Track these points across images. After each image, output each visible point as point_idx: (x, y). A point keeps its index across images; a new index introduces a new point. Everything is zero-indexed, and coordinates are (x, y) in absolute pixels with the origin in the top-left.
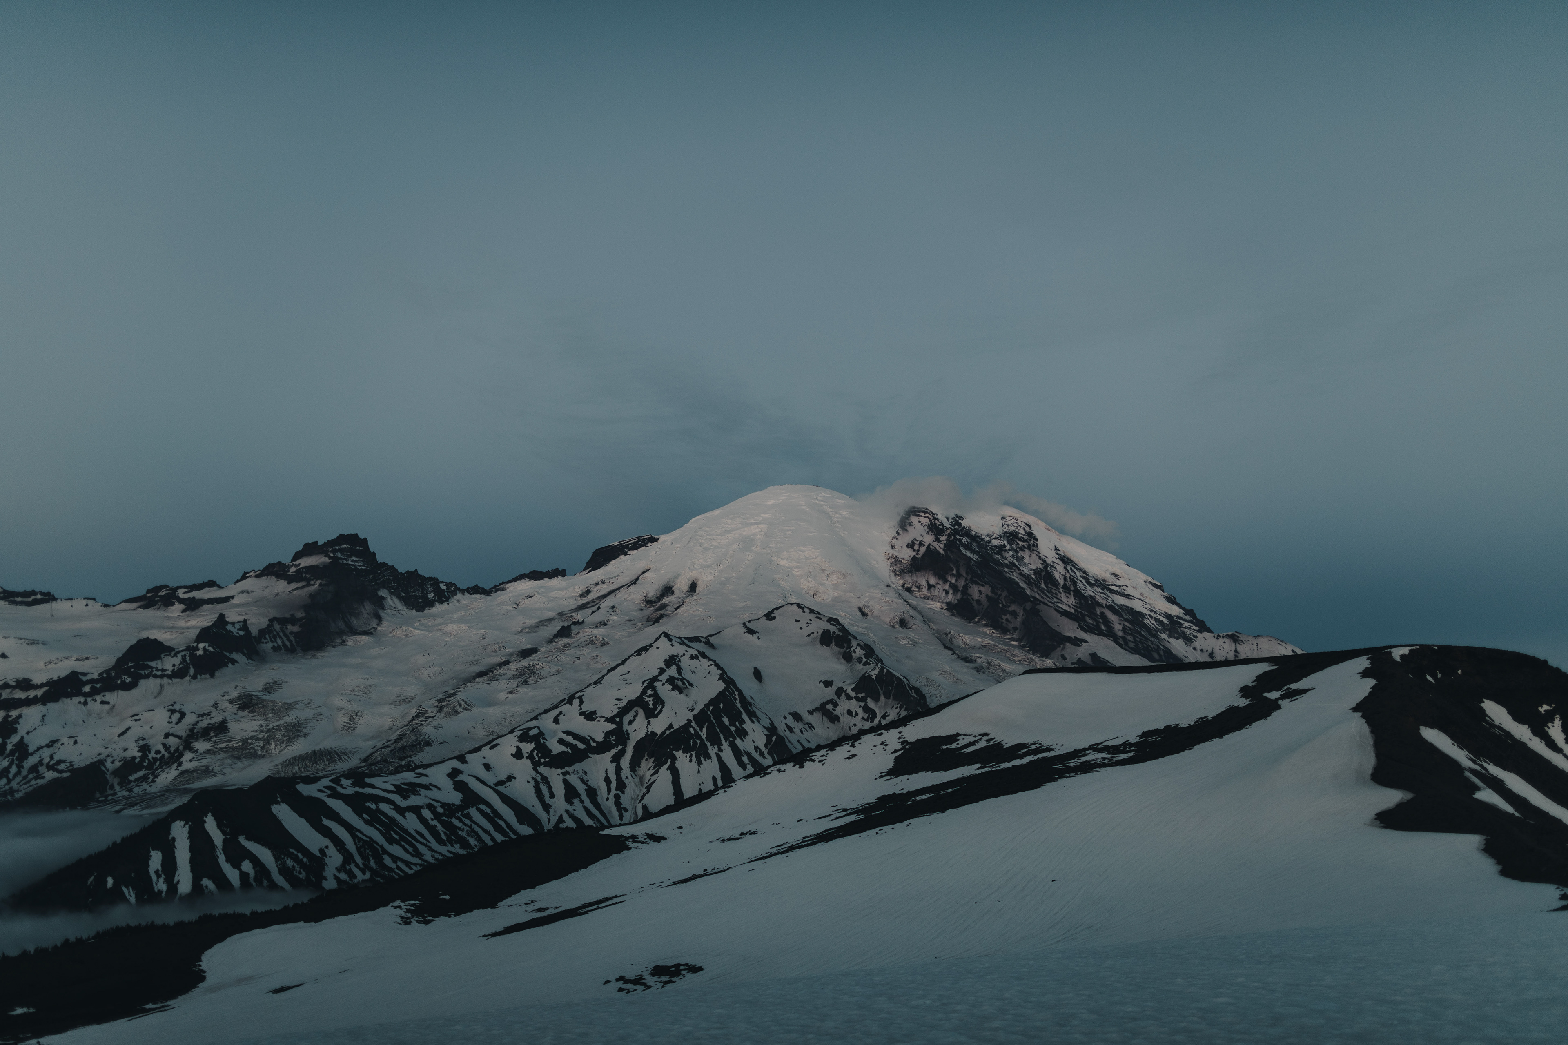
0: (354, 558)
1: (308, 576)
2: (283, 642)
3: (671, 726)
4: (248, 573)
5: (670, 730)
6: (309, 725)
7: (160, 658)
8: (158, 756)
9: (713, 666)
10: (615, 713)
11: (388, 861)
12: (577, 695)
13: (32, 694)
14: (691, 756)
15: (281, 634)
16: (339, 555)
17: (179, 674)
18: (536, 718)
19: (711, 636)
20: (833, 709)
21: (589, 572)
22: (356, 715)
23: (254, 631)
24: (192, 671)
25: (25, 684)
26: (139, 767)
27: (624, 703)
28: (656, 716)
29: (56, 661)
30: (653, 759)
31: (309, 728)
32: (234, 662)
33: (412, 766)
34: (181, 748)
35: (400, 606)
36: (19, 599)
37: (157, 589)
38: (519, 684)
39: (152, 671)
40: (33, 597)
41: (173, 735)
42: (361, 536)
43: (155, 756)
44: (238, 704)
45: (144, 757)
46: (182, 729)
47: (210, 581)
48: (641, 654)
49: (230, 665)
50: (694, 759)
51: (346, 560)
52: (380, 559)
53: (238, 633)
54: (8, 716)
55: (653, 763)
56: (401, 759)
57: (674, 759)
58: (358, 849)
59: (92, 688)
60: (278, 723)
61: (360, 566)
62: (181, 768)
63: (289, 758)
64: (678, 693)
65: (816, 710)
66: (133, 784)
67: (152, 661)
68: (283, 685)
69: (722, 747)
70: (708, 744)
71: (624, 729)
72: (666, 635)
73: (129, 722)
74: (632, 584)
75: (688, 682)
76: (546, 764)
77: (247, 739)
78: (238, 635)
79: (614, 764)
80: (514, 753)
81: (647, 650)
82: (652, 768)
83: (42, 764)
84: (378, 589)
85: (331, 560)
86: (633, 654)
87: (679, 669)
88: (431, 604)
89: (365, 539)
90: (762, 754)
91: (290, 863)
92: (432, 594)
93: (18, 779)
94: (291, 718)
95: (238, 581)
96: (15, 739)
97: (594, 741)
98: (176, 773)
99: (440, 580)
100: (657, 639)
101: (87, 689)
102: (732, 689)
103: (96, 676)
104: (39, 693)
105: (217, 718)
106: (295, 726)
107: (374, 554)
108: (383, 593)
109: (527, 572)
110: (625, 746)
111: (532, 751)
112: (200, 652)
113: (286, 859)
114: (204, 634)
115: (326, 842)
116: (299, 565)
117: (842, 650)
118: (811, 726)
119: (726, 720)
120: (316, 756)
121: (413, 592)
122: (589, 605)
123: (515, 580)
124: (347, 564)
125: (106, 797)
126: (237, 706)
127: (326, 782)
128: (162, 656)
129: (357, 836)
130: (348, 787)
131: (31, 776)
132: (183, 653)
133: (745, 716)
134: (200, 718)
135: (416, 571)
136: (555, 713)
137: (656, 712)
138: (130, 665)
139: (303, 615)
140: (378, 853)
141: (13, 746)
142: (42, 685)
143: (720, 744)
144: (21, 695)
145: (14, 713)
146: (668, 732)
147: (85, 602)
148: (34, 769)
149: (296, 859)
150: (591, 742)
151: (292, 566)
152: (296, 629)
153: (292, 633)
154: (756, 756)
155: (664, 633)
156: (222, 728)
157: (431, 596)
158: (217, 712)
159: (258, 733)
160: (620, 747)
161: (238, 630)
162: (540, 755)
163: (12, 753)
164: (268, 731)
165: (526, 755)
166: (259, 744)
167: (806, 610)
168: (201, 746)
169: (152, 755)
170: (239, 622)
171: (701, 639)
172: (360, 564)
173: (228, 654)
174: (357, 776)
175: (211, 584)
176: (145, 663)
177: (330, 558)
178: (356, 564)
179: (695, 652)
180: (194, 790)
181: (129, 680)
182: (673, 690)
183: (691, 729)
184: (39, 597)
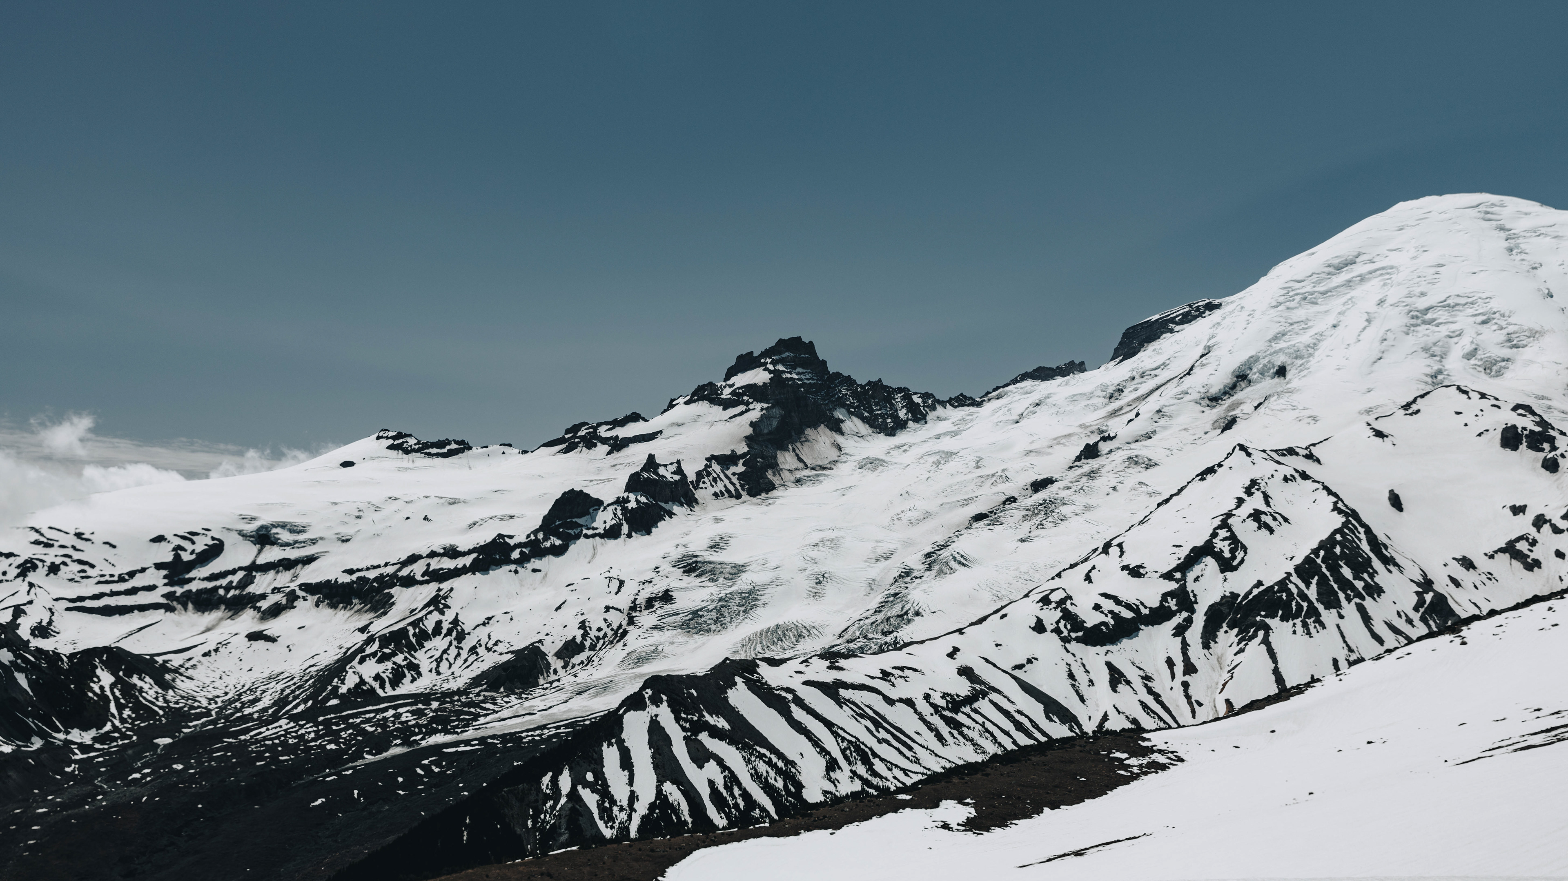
0: (799, 370)
1: (745, 398)
2: (725, 486)
3: (1260, 583)
4: (675, 400)
5: (1258, 588)
6: (766, 591)
7: (588, 513)
8: (601, 634)
9: (1320, 490)
10: (1174, 565)
11: (879, 766)
12: (1115, 542)
13: (460, 562)
14: (1294, 625)
15: (722, 476)
16: (780, 367)
17: (612, 533)
18: (1059, 575)
19: (1314, 445)
20: (1529, 550)
21: (1118, 363)
22: (823, 576)
23: (690, 474)
24: (625, 529)
25: (452, 552)
26: (580, 648)
27: (1184, 553)
28: (1235, 569)
29: (481, 522)
30: (1236, 630)
31: (766, 596)
32: (671, 514)
33: (898, 643)
34: (624, 623)
35: (864, 429)
36: (434, 451)
37: (575, 428)
38: (1033, 528)
39: (582, 530)
40: (448, 447)
41: (613, 608)
42: (806, 340)
43: (597, 634)
44: (682, 567)
45: (585, 636)
46: (623, 601)
47: (633, 413)
48: (1205, 479)
49: (667, 518)
50: (1299, 628)
51: (790, 373)
52: (832, 369)
53: (672, 478)
54: (439, 590)
55: (1237, 636)
56: (885, 634)
57: (1267, 629)
58: (843, 751)
59: (521, 553)
60: (729, 590)
61: (808, 379)
62: (628, 649)
63: (748, 635)
64: (1268, 532)
65: (1501, 550)
66: (577, 667)
67: (580, 517)
68: (732, 541)
69: (1343, 612)
70: (1320, 607)
71: (1189, 589)
72: (1242, 448)
73: (565, 594)
74: (1185, 375)
75: (1283, 517)
76: (1078, 640)
77: (697, 611)
78: (672, 480)
79: (1179, 639)
80: (1033, 625)
81: (1215, 472)
82: (1235, 644)
83: (480, 645)
84: (832, 410)
85: (772, 375)
86: (1194, 479)
87: (1266, 498)
88: (901, 425)
89: (811, 343)
90: (1410, 621)
91: (762, 768)
92: (904, 411)
93: (460, 661)
94: (743, 583)
95: (665, 411)
96: (449, 616)
97: (1146, 607)
98: (624, 653)
99: (912, 390)
100: (1230, 454)
101: (515, 555)
102: (1353, 525)
103: (523, 539)
104: (468, 561)
105: (659, 587)
106: (750, 593)
107: (824, 362)
108: (839, 414)
109: (1030, 370)
110: (1193, 611)
111: (1058, 622)
112: (632, 505)
113: (757, 762)
114: (634, 483)
115: (803, 742)
116: (733, 385)
117: (1541, 456)
118: (1490, 576)
119: (1347, 572)
120: (780, 631)
121: (878, 410)
122: (1123, 412)
123: (1015, 381)
124: (792, 379)
125: (551, 683)
126: (682, 570)
127: (794, 665)
128: (591, 510)
129: (839, 736)
130: (820, 671)
131: (471, 659)
132: (613, 507)
133: (1377, 565)
134: (642, 586)
135: (880, 380)
136: (1085, 568)
137: (1235, 563)
138: (557, 523)
139: (746, 449)
140: (865, 756)
141: (450, 623)
142: (470, 552)
143: (1339, 608)
144: (448, 564)
145: (446, 586)
146: (1256, 592)
147: (503, 448)
148: (473, 650)
149: (770, 763)
150: (1141, 607)
151: (725, 387)
152: (740, 468)
153: (734, 474)
154: (1401, 624)
155: (1239, 445)
156: (667, 597)
157: (902, 414)
158: (660, 578)
159: (708, 603)
160: (1185, 614)
161: (672, 473)
162: (1069, 627)
163: (449, 632)
164: (721, 600)
165: (1049, 628)
166: (711, 617)
167: (1471, 394)
168: (646, 619)
169: (593, 633)
170: (671, 464)
171: (1297, 450)
172: (808, 376)
173: (663, 504)
174: (831, 656)
175: (635, 417)
176: (574, 520)
177: (770, 372)
178: (803, 377)
179: (1289, 472)
180: (642, 675)
181: (558, 542)
182: (1259, 528)
183: (1291, 586)
184: (454, 446)
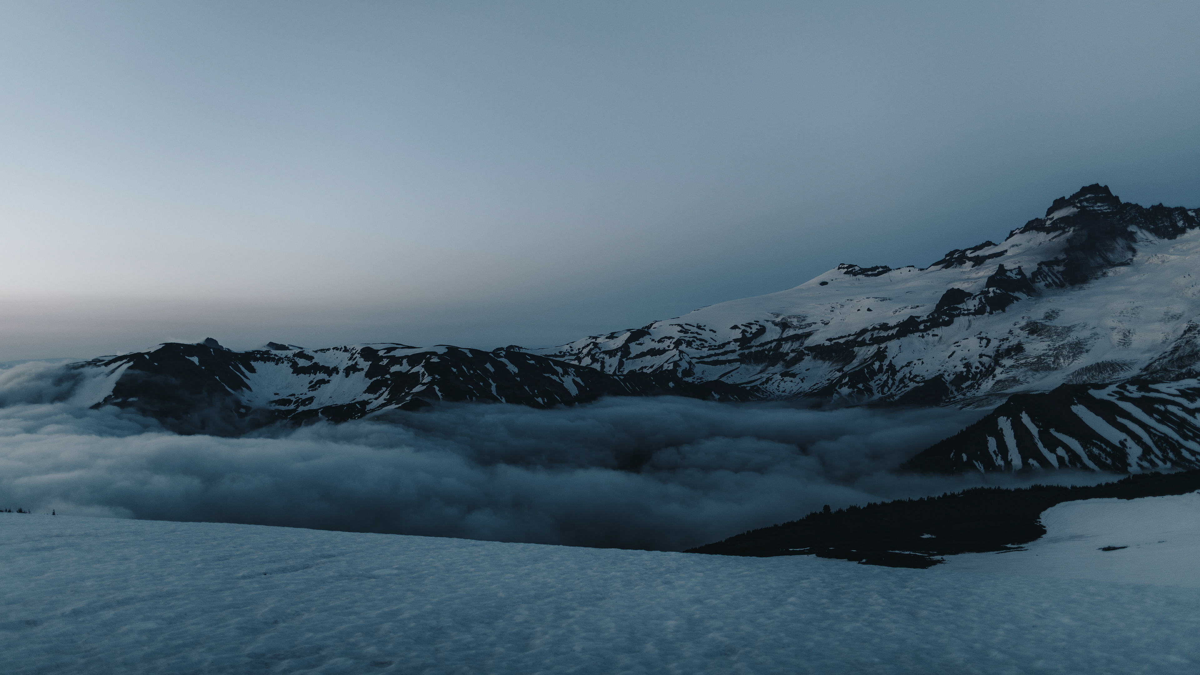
0: (1099, 204)
1: (1062, 225)
2: (1053, 280)
4: (1014, 231)
6: (1088, 343)
7: (964, 302)
8: (978, 370)
11: (1186, 454)
13: (890, 332)
15: (1050, 274)
16: (1085, 204)
17: (980, 311)
22: (1129, 332)
23: (1028, 274)
24: (988, 309)
25: (885, 327)
26: (967, 379)
29: (900, 310)
31: (1089, 346)
32: (1017, 299)
33: (1192, 373)
34: (992, 364)
35: (1151, 237)
36: (870, 273)
37: (952, 253)
39: (961, 311)
40: (877, 270)
41: (984, 355)
42: (1102, 185)
43: (976, 370)
44: (1027, 330)
45: (968, 371)
46: (990, 350)
47: (987, 242)
49: (1015, 302)
51: (1092, 207)
52: (1123, 200)
53: (1016, 277)
54: (880, 348)
56: (1181, 367)
58: (1155, 443)
59: (925, 326)
60: (1062, 343)
61: (1106, 209)
62: (996, 379)
63: (1077, 369)
66: (965, 390)
67: (959, 304)
68: (1060, 313)
73: (953, 348)
77: (1040, 356)
78: (1016, 278)
83: (906, 378)
84: (1127, 226)
85: (1079, 209)
88: (1183, 231)
89: (1106, 187)
91: (1096, 451)
92: (1182, 222)
93: (894, 387)
94: (1072, 338)
95: (1008, 238)
96: (886, 362)
98: (993, 382)
99: (1187, 207)
101: (922, 327)
103: (925, 318)
104: (894, 331)
105: (1014, 342)
106: (1076, 344)
107: (1117, 198)
108: (1132, 228)
112: (991, 295)
113: (1091, 448)
114: (991, 281)
115: (1123, 436)
116: (1053, 218)
120: (1100, 367)
121: (1161, 223)
124: (1094, 210)
125: (950, 399)
126: (1028, 332)
127: (1113, 388)
128: (965, 300)
129: (1152, 433)
130: (1133, 391)
131: (901, 386)
132: (979, 297)
134: (1002, 342)
135: (1161, 204)
138: (945, 308)
139: (1065, 257)
140: (1176, 448)
141: (887, 366)
142: (895, 327)
144: (884, 334)
145: (883, 346)
147: (908, 269)
148: (902, 381)
149: (1100, 448)
151: (1047, 220)
152: (1061, 268)
153: (1058, 272)
156: (1019, 348)
157: (1180, 224)
158: (1013, 337)
159: (1048, 351)
161: (1015, 275)
163: (887, 371)
164: (1056, 349)
166: (1050, 360)
168: (1007, 362)
169: (973, 370)
170: (1015, 269)
172: (1105, 208)
173: (1012, 294)
174: (1141, 382)
175: (988, 244)
176: (955, 306)
177: (1078, 207)
178: (1102, 208)
180: (1009, 394)
181: (947, 319)
184: (881, 270)
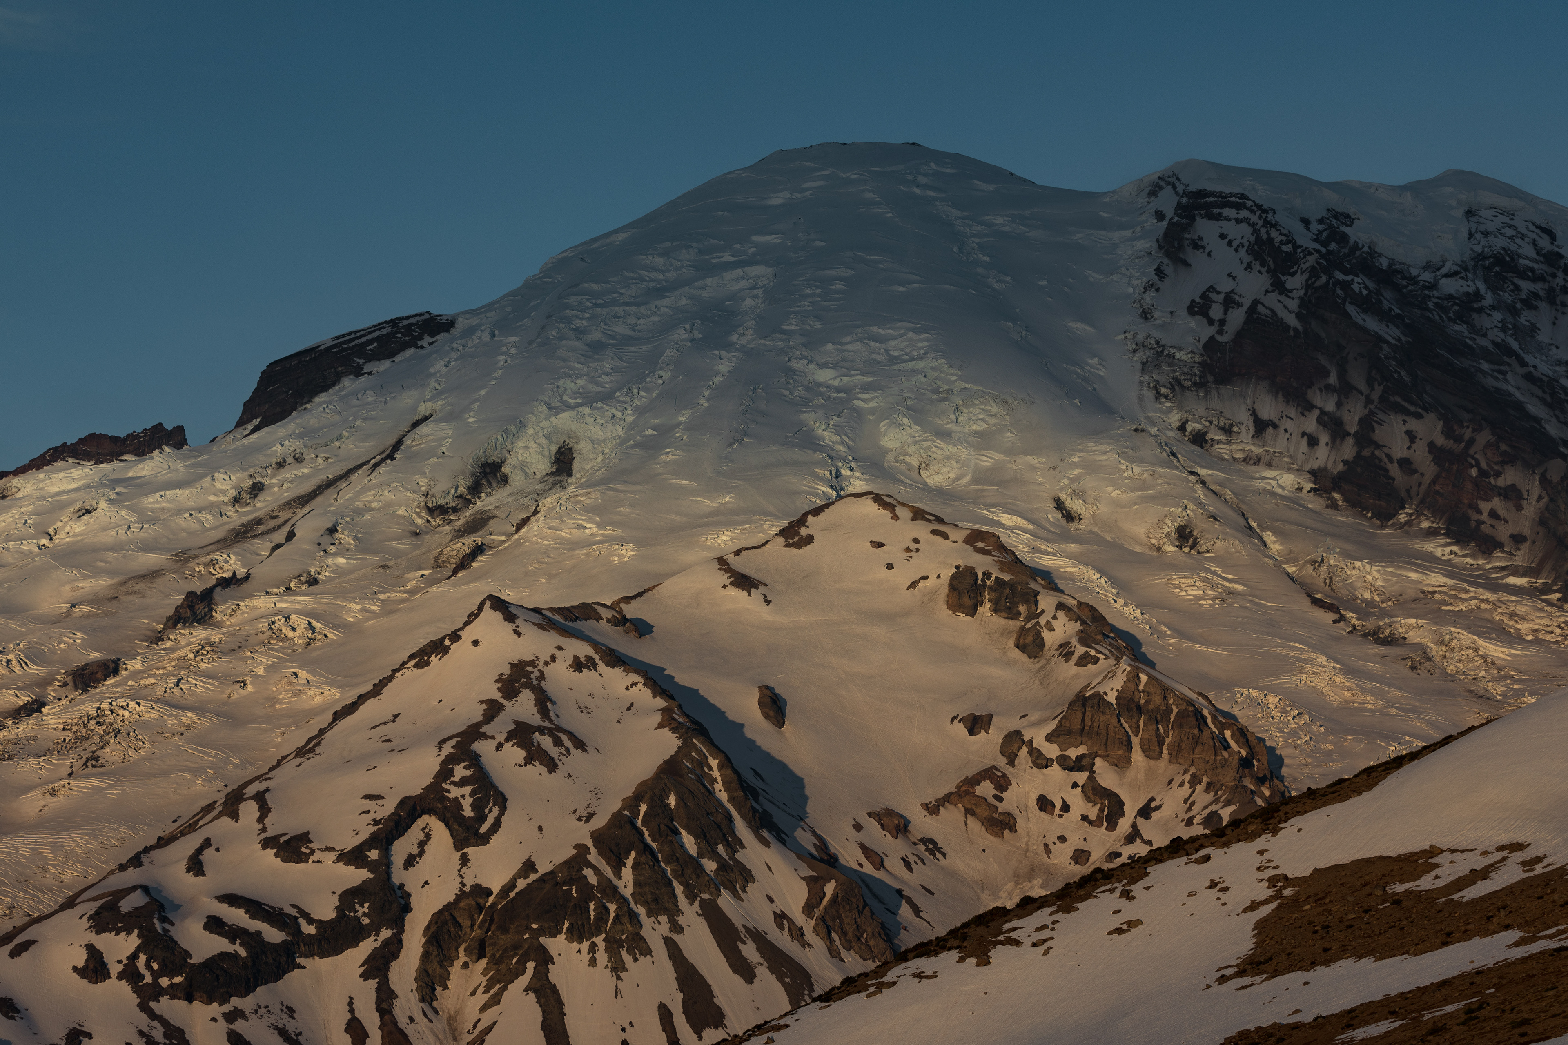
3: (529, 866)
5: (526, 877)
9: (640, 686)
10: (364, 836)
12: (251, 790)
14: (593, 948)
18: (136, 861)
19: (627, 600)
20: (996, 797)
21: (253, 431)
27: (388, 808)
28: (484, 840)
30: (483, 963)
38: (78, 765)
48: (428, 664)
50: (602, 956)
55: (484, 974)
57: (545, 959)
64: (543, 770)
65: (947, 799)
69: (681, 920)
70: (641, 910)
71: (396, 880)
72: (499, 604)
74: (383, 460)
75: (571, 735)
76: (173, 992)
79: (373, 983)
80: (81, 964)
81: (446, 650)
82: (481, 989)
86: (404, 663)
87: (543, 701)
90: (798, 934)
97: (310, 921)
100: (473, 617)
102: (700, 752)
109: (71, 440)
110: (398, 925)
111: (134, 957)
117: (1015, 625)
118: (933, 847)
119: (689, 842)
122: (261, 529)
123: (39, 463)
133: (742, 828)
136: (188, 845)
137: (484, 829)
143: (673, 912)
146: (521, 884)
150: (302, 922)
154: (782, 940)
155: (491, 597)
160: (386, 933)
162: (155, 966)
165: (115, 969)
167: (899, 511)
171: (599, 609)
179: (584, 650)
182: (528, 760)
183: (588, 872)
